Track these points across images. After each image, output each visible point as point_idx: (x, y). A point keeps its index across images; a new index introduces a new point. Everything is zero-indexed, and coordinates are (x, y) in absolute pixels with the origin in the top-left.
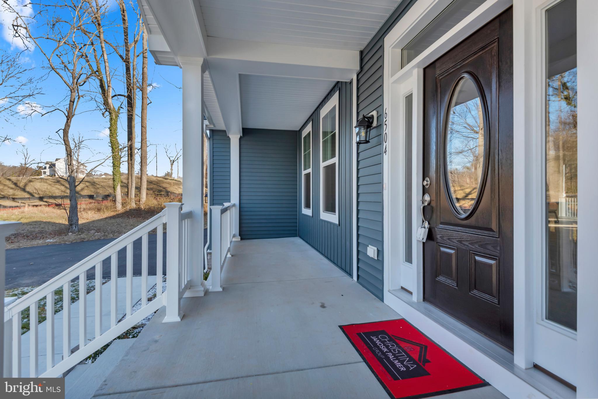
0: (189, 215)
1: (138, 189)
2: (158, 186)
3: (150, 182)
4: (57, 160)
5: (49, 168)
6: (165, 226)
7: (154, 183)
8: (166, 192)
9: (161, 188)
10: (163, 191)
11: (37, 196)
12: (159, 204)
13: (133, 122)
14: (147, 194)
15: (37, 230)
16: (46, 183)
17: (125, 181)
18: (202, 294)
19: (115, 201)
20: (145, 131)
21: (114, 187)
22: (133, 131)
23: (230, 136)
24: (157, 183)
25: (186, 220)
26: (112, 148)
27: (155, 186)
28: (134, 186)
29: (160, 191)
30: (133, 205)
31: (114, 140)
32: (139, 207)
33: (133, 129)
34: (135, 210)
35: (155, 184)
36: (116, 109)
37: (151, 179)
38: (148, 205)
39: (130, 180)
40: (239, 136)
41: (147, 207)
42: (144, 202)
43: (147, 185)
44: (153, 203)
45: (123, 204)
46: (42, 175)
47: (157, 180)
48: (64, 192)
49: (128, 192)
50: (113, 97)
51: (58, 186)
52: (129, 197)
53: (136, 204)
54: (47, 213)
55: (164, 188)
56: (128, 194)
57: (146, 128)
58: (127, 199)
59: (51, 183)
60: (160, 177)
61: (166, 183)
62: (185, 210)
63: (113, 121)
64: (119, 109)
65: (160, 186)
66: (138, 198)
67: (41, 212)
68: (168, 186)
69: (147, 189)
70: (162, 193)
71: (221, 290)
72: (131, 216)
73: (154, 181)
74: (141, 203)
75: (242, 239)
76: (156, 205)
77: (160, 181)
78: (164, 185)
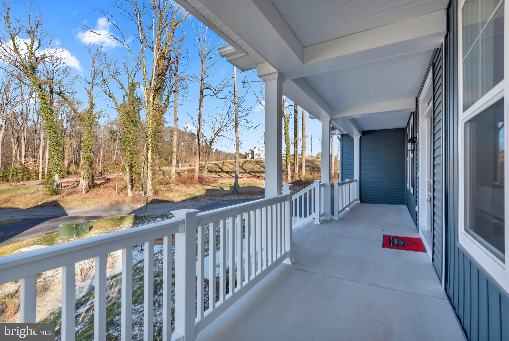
0: (324, 185)
1: (300, 166)
2: (313, 164)
3: (307, 161)
4: (254, 148)
5: (251, 153)
6: (314, 188)
7: (310, 161)
8: (318, 169)
9: (315, 166)
10: (316, 168)
11: (247, 171)
12: (313, 178)
13: (297, 123)
14: (306, 170)
15: (252, 190)
16: (251, 163)
17: (293, 161)
18: (329, 219)
19: (287, 175)
20: (304, 127)
21: (287, 166)
22: (297, 129)
23: (353, 137)
24: (312, 162)
25: (322, 187)
26: (286, 141)
27: (310, 164)
28: (298, 165)
29: (314, 168)
30: (298, 178)
31: (287, 136)
32: (301, 180)
33: (297, 127)
34: (298, 181)
35: (310, 163)
36: (288, 115)
37: (308, 159)
38: (306, 178)
39: (295, 161)
40: (359, 137)
41: (306, 180)
42: (304, 176)
43: (306, 164)
44: (310, 176)
45: (292, 177)
46: (247, 158)
47: (311, 160)
48: (260, 169)
49: (294, 169)
50: (286, 108)
51: (257, 165)
52: (295, 173)
53: (299, 177)
54: (254, 181)
55: (317, 165)
56: (294, 171)
57: (305, 126)
58: (294, 174)
59: (253, 163)
60: (314, 157)
61: (318, 161)
62: (322, 183)
63: (286, 124)
64: (289, 116)
65: (314, 164)
66: (300, 173)
67: (251, 180)
68: (319, 164)
69: (306, 166)
70: (316, 169)
71: (338, 219)
72: (297, 185)
73: (310, 160)
74: (302, 176)
75: (361, 202)
76: (311, 178)
77: (313, 160)
78: (317, 163)
